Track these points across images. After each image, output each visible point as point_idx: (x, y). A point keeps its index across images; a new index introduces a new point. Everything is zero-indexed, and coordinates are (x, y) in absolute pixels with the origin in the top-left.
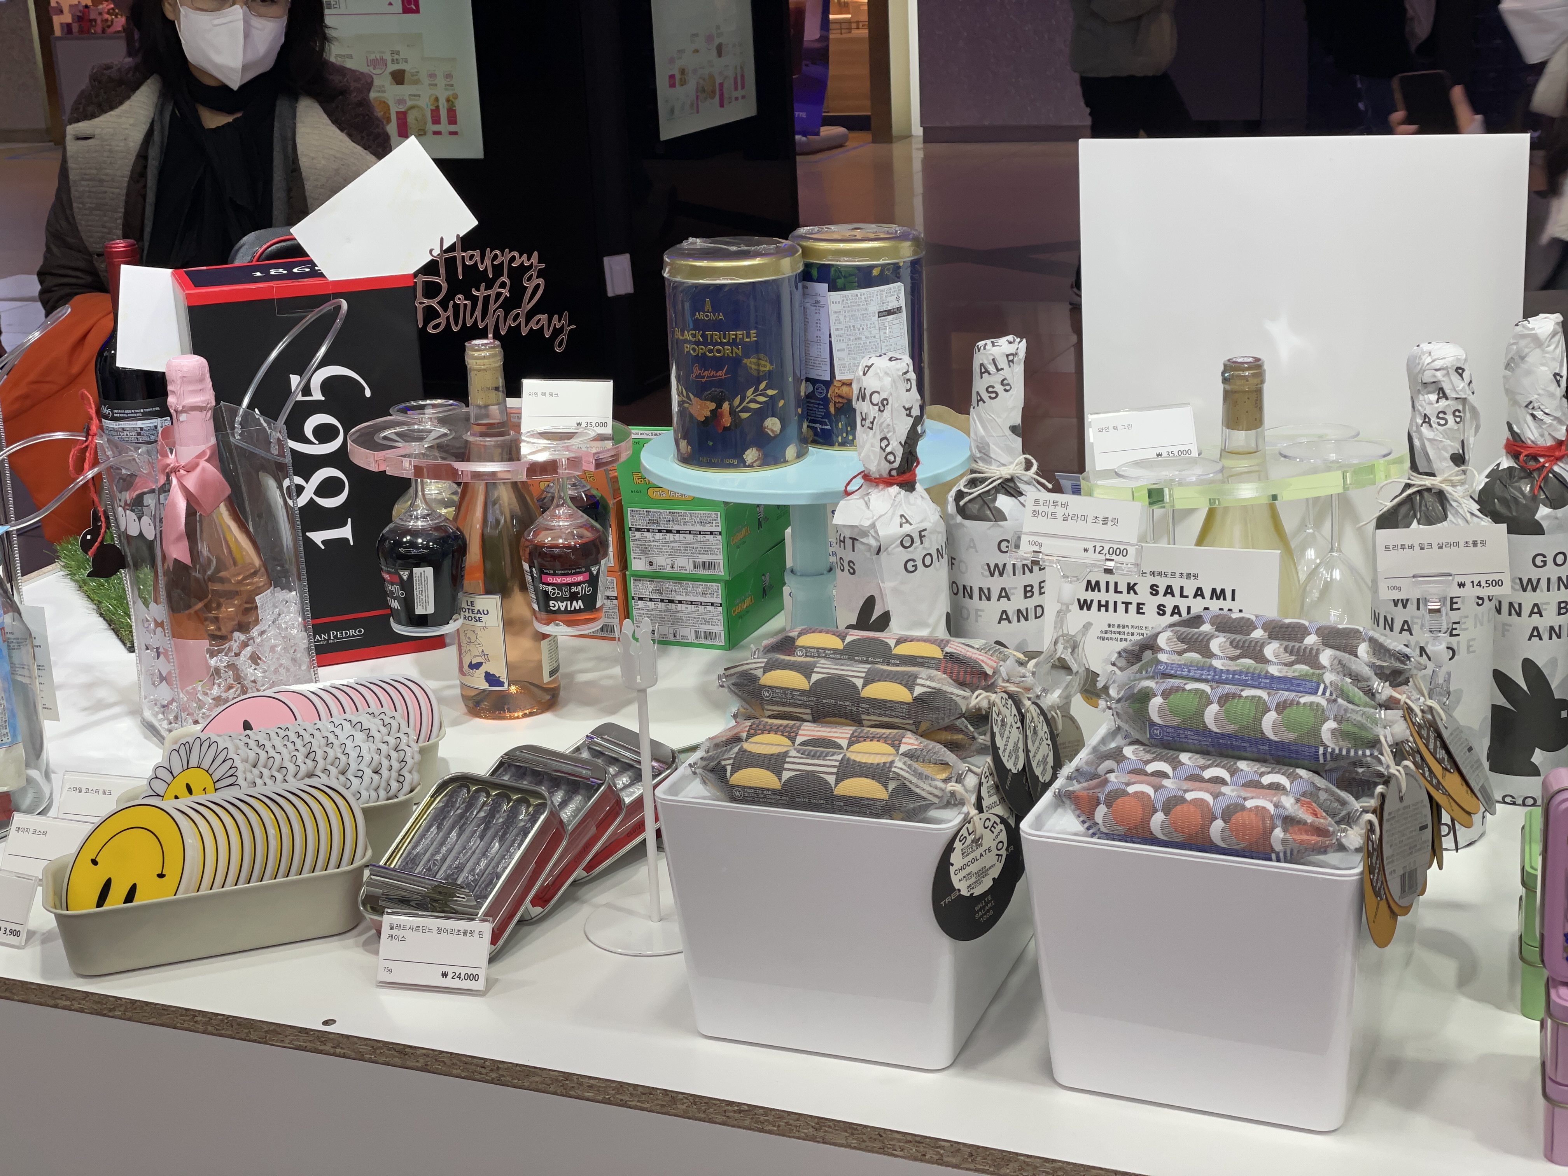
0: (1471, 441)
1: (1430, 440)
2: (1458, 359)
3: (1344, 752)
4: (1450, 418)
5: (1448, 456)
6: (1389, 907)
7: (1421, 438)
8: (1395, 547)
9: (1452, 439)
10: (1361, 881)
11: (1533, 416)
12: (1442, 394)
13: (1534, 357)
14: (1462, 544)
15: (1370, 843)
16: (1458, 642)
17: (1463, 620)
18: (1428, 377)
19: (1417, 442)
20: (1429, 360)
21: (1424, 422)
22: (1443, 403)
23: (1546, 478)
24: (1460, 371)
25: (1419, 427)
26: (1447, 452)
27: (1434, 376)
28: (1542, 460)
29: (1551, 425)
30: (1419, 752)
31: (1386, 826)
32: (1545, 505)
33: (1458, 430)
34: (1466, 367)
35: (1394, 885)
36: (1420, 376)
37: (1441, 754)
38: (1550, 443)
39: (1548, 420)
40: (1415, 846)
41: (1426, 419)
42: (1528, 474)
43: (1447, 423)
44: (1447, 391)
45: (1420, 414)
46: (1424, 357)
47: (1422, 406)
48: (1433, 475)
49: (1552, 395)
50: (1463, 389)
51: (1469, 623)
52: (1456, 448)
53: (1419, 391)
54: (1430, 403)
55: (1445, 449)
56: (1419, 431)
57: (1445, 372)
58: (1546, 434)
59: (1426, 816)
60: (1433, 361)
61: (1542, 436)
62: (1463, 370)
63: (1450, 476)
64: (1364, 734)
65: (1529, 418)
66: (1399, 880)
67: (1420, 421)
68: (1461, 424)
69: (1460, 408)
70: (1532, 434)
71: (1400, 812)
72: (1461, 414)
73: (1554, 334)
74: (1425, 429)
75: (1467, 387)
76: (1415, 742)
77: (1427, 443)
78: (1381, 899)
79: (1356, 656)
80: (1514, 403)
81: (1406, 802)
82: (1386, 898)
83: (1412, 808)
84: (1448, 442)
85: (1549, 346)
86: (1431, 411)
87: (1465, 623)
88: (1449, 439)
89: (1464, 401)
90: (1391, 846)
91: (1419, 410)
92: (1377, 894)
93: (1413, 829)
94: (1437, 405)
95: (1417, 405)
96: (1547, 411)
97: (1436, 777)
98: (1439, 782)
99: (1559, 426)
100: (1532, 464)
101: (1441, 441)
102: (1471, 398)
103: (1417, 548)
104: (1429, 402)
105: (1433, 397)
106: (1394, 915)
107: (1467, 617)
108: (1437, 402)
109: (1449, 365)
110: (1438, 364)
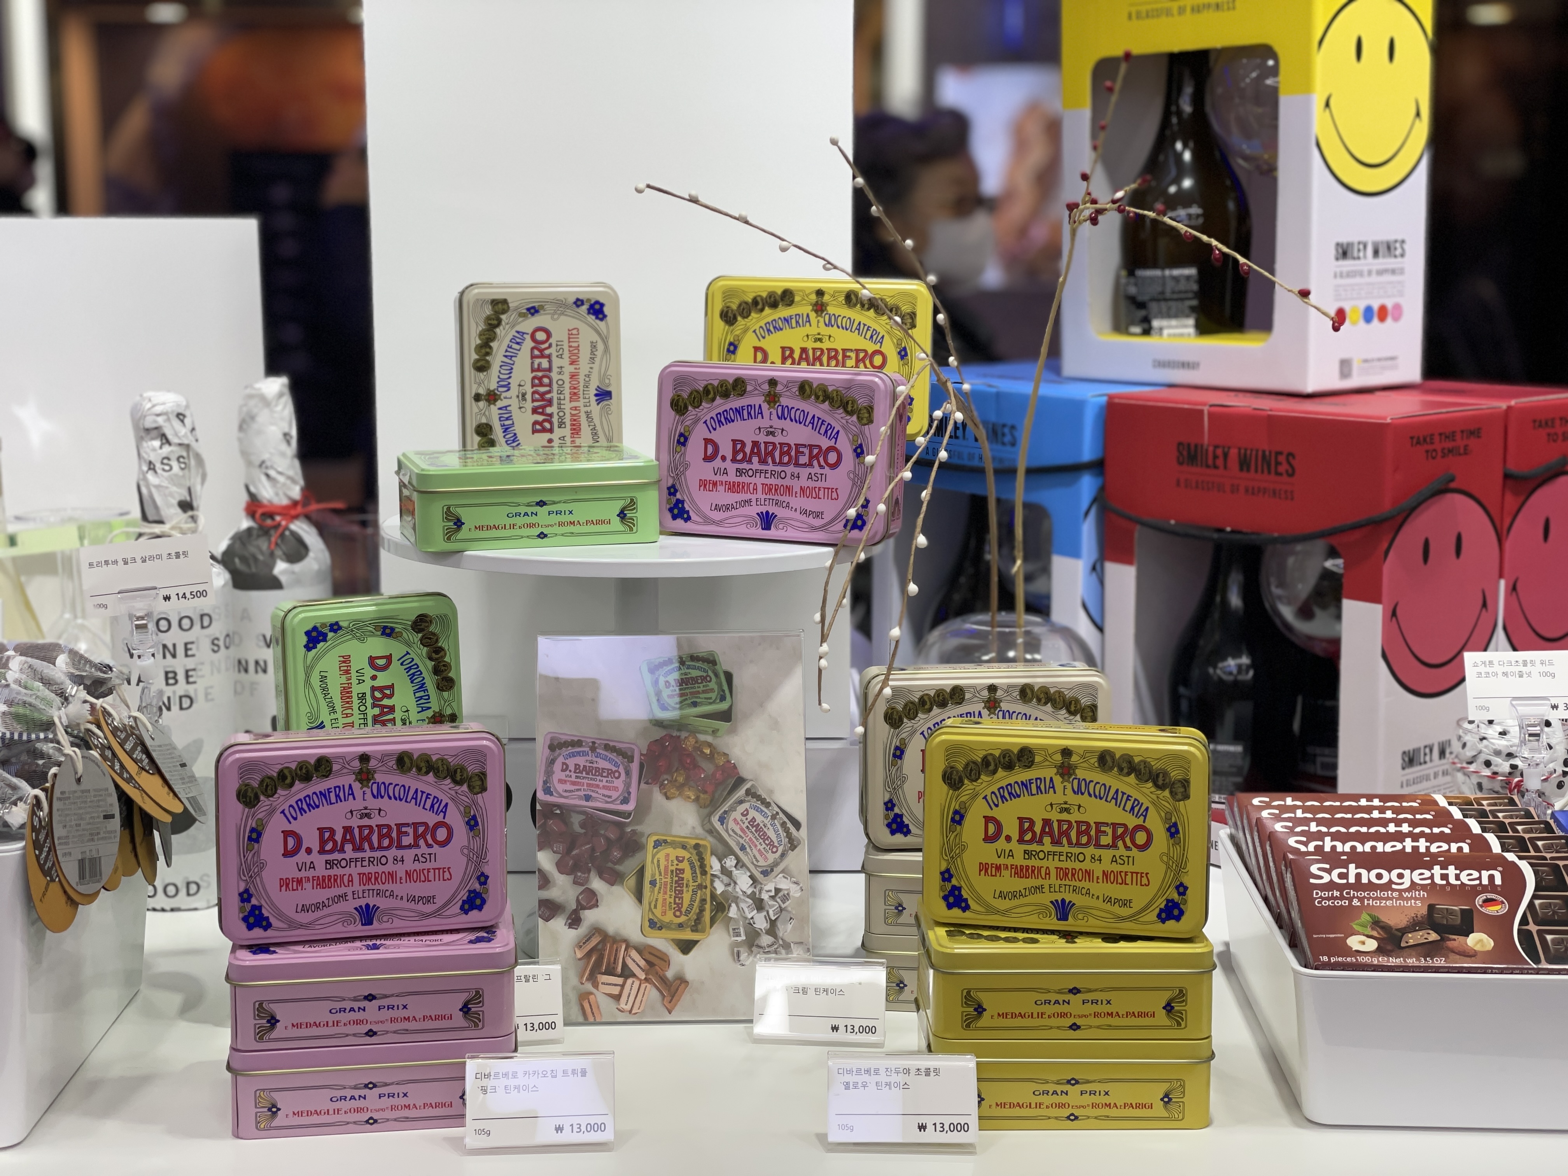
0: (198, 488)
1: (157, 487)
2: (178, 405)
3: (16, 737)
4: (175, 464)
5: (175, 502)
6: (65, 892)
7: (148, 486)
8: (99, 564)
9: (179, 485)
10: (24, 857)
11: (268, 476)
12: (165, 439)
13: (263, 417)
14: (165, 556)
15: (36, 819)
16: (196, 691)
17: (199, 667)
18: (149, 423)
19: (144, 491)
20: (149, 405)
21: (150, 469)
22: (167, 449)
23: (282, 535)
24: (181, 417)
25: (144, 474)
26: (173, 497)
27: (155, 422)
28: (278, 518)
29: (284, 485)
30: (110, 748)
31: (56, 805)
32: (282, 560)
33: (184, 476)
34: (187, 413)
35: (70, 870)
36: (142, 421)
37: (138, 754)
38: (285, 502)
39: (281, 479)
40: (98, 833)
41: (151, 466)
42: (265, 531)
43: (171, 468)
44: (170, 437)
45: (145, 461)
46: (144, 403)
47: (146, 453)
48: (161, 522)
49: (283, 454)
50: (185, 436)
51: (205, 670)
52: (184, 495)
53: (142, 438)
54: (154, 450)
55: (171, 495)
56: (145, 479)
57: (164, 417)
58: (281, 493)
59: (111, 805)
60: (154, 406)
61: (277, 494)
62: (184, 416)
63: (177, 523)
64: (36, 715)
65: (263, 478)
66: (76, 865)
67: (145, 468)
68: (186, 471)
69: (184, 454)
70: (267, 493)
71: (76, 795)
72: (186, 461)
73: (280, 395)
74: (150, 476)
75: (189, 434)
76: (106, 738)
77: (154, 490)
78: (52, 880)
79: (54, 664)
80: (249, 463)
81: (85, 785)
82: (60, 880)
83: (92, 793)
84: (174, 489)
85: (276, 405)
86: (155, 458)
87: (201, 670)
88: (175, 485)
89: (187, 447)
90: (65, 826)
91: (143, 458)
92: (46, 873)
93: (96, 815)
94: (160, 451)
95: (142, 452)
96: (280, 469)
97: (128, 772)
98: (131, 777)
99: (293, 486)
100: (269, 522)
101: (167, 488)
102: (194, 444)
103: (121, 563)
104: (153, 447)
105: (157, 443)
106: (73, 904)
107: (202, 664)
108: (161, 448)
109: (170, 410)
110: (158, 409)
